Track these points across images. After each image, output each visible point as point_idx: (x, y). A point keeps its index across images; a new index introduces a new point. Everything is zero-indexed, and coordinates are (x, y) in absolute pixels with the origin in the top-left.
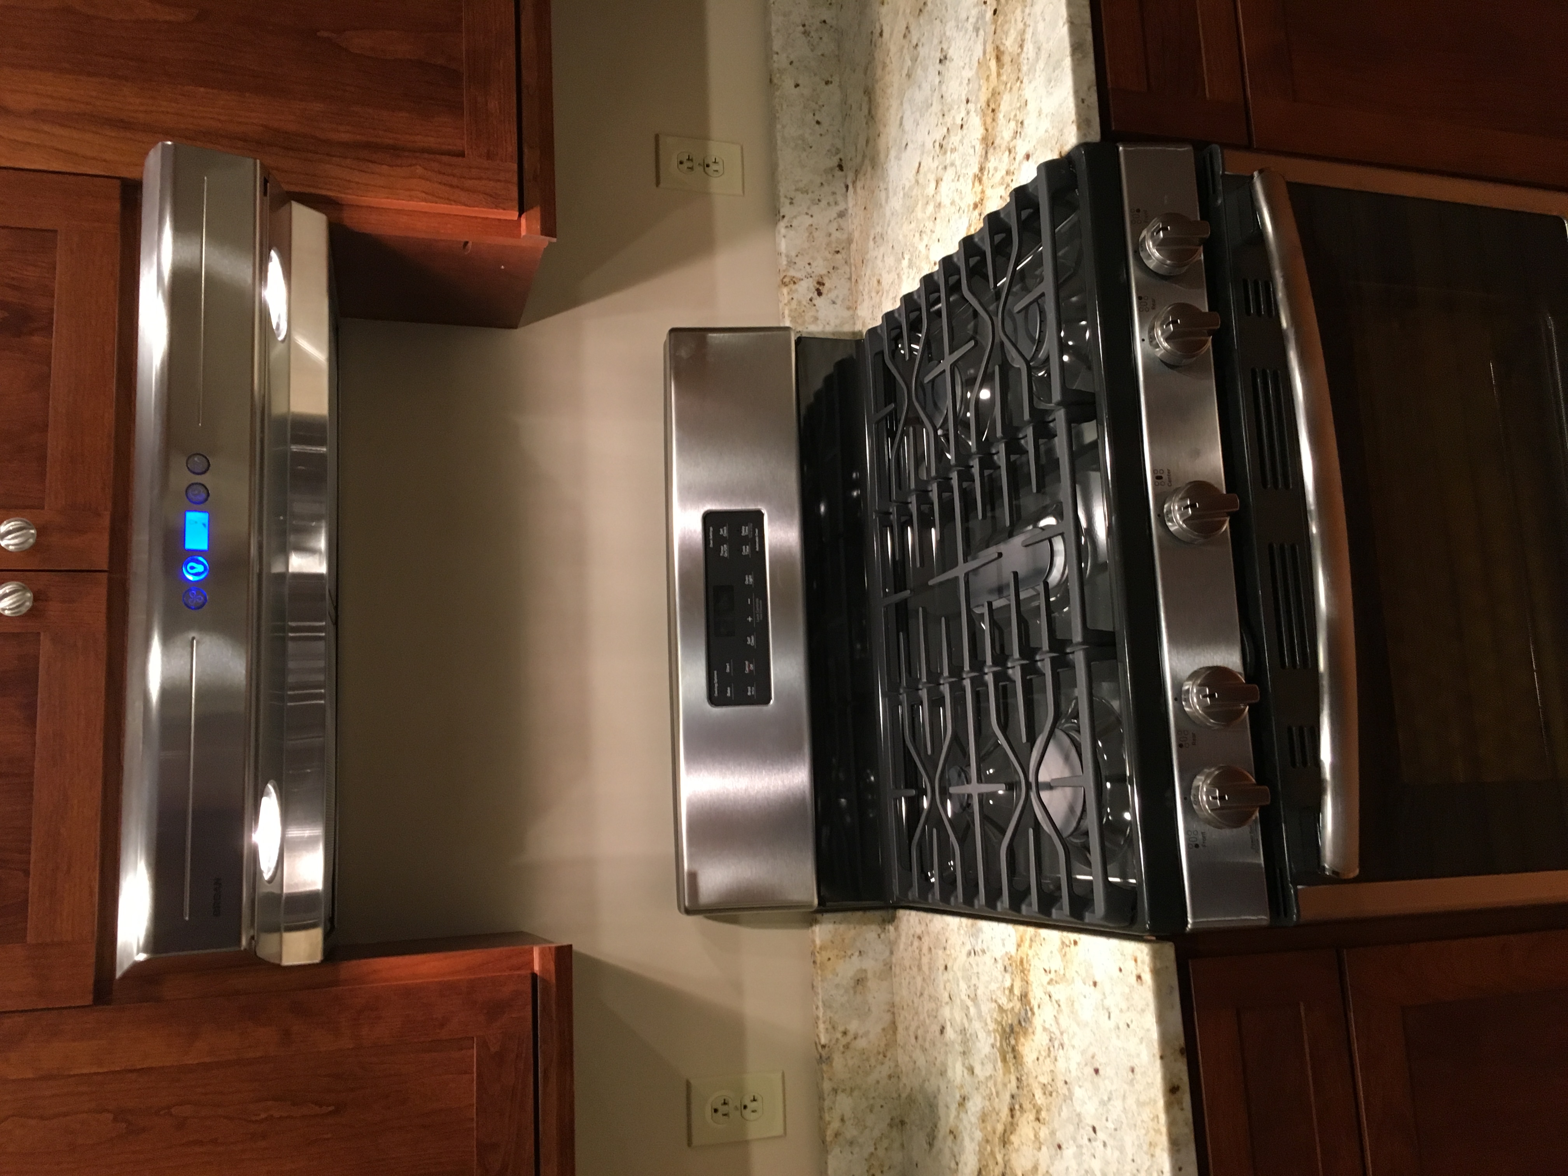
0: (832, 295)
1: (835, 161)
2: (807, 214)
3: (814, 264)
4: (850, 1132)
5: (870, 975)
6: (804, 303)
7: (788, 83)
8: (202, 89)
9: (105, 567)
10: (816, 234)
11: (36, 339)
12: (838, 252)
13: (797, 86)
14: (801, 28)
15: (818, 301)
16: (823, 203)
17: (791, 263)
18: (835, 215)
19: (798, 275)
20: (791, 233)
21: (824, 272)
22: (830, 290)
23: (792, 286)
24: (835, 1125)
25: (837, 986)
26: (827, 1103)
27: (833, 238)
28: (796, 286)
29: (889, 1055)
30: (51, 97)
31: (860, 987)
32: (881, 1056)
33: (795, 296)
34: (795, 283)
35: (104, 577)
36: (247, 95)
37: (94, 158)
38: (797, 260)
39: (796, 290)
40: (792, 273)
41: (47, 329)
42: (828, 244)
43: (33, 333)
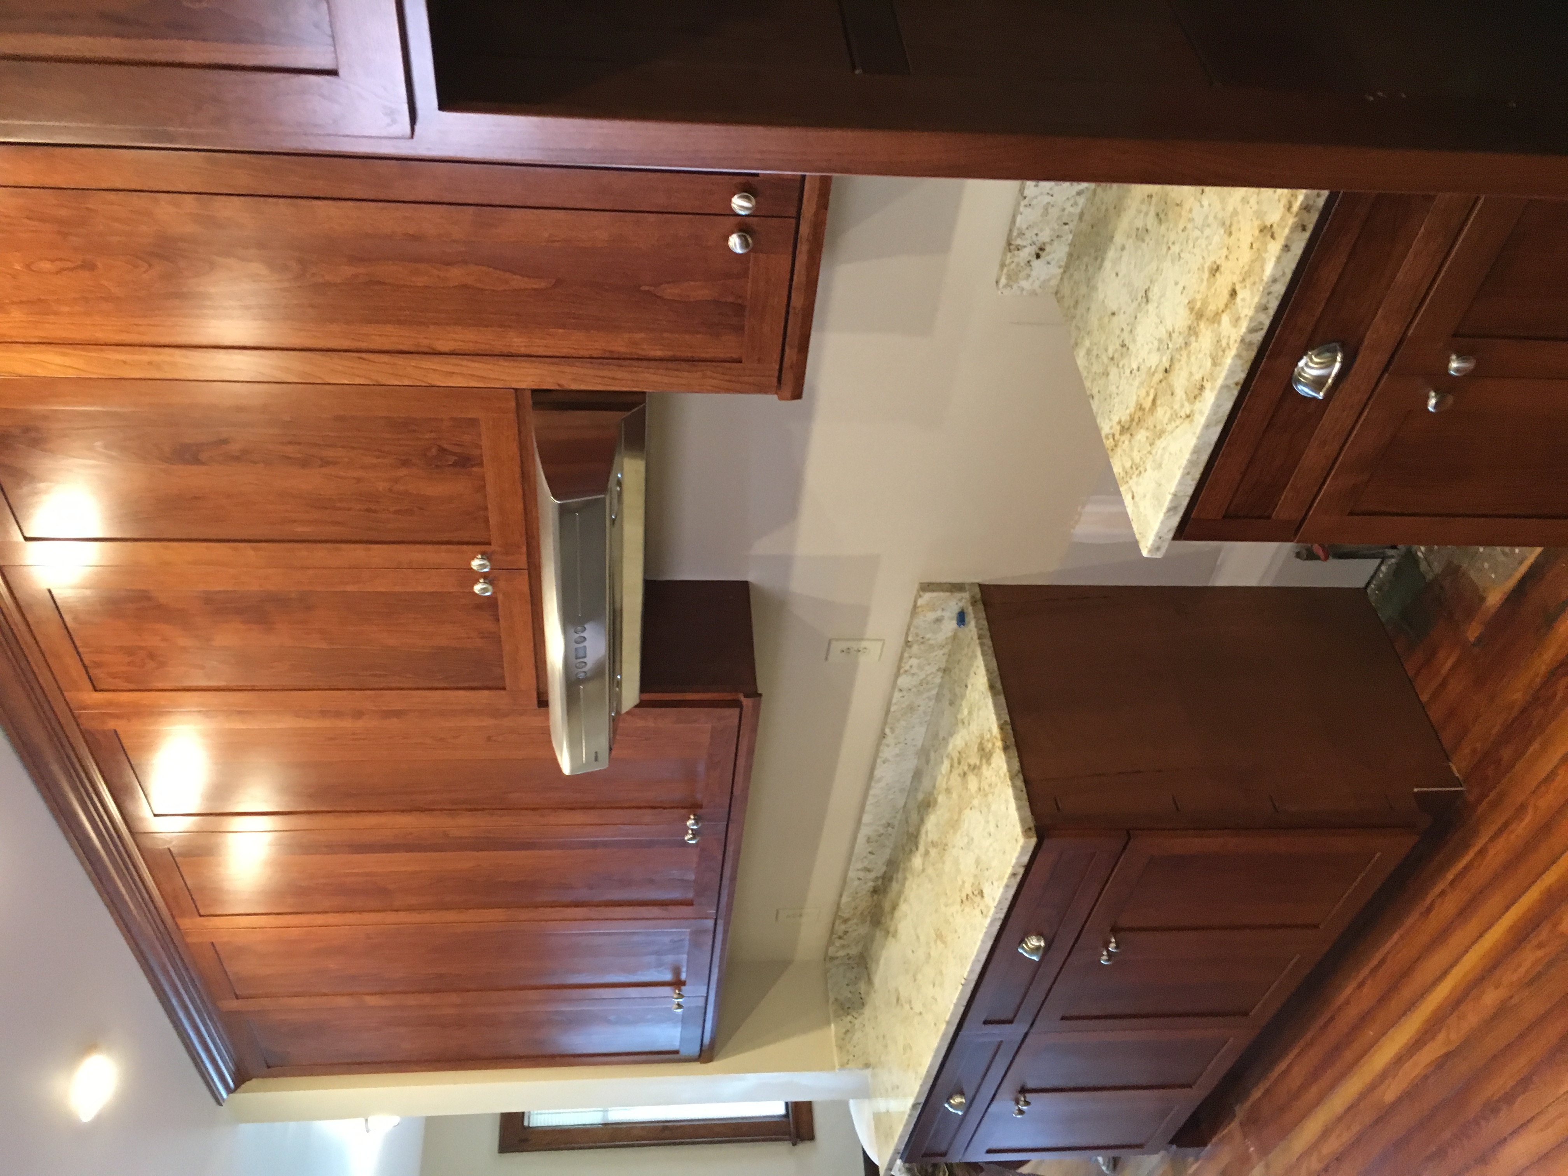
0: (1049, 258)
2: (1048, 194)
3: (1041, 234)
4: (914, 670)
5: (946, 618)
6: (1022, 264)
8: (561, 331)
9: (526, 567)
10: (1050, 210)
11: (475, 469)
12: (1066, 224)
15: (1036, 263)
18: (1074, 193)
19: (1024, 243)
21: (1048, 240)
22: (1049, 254)
23: (1016, 252)
24: (907, 667)
25: (924, 621)
26: (904, 661)
27: (1066, 212)
28: (1020, 252)
30: (464, 341)
33: (1016, 260)
34: (1018, 250)
35: (526, 572)
36: (592, 331)
37: (496, 379)
38: (1026, 232)
39: (1019, 256)
40: (1019, 242)
41: (481, 464)
42: (1059, 218)
43: (473, 466)
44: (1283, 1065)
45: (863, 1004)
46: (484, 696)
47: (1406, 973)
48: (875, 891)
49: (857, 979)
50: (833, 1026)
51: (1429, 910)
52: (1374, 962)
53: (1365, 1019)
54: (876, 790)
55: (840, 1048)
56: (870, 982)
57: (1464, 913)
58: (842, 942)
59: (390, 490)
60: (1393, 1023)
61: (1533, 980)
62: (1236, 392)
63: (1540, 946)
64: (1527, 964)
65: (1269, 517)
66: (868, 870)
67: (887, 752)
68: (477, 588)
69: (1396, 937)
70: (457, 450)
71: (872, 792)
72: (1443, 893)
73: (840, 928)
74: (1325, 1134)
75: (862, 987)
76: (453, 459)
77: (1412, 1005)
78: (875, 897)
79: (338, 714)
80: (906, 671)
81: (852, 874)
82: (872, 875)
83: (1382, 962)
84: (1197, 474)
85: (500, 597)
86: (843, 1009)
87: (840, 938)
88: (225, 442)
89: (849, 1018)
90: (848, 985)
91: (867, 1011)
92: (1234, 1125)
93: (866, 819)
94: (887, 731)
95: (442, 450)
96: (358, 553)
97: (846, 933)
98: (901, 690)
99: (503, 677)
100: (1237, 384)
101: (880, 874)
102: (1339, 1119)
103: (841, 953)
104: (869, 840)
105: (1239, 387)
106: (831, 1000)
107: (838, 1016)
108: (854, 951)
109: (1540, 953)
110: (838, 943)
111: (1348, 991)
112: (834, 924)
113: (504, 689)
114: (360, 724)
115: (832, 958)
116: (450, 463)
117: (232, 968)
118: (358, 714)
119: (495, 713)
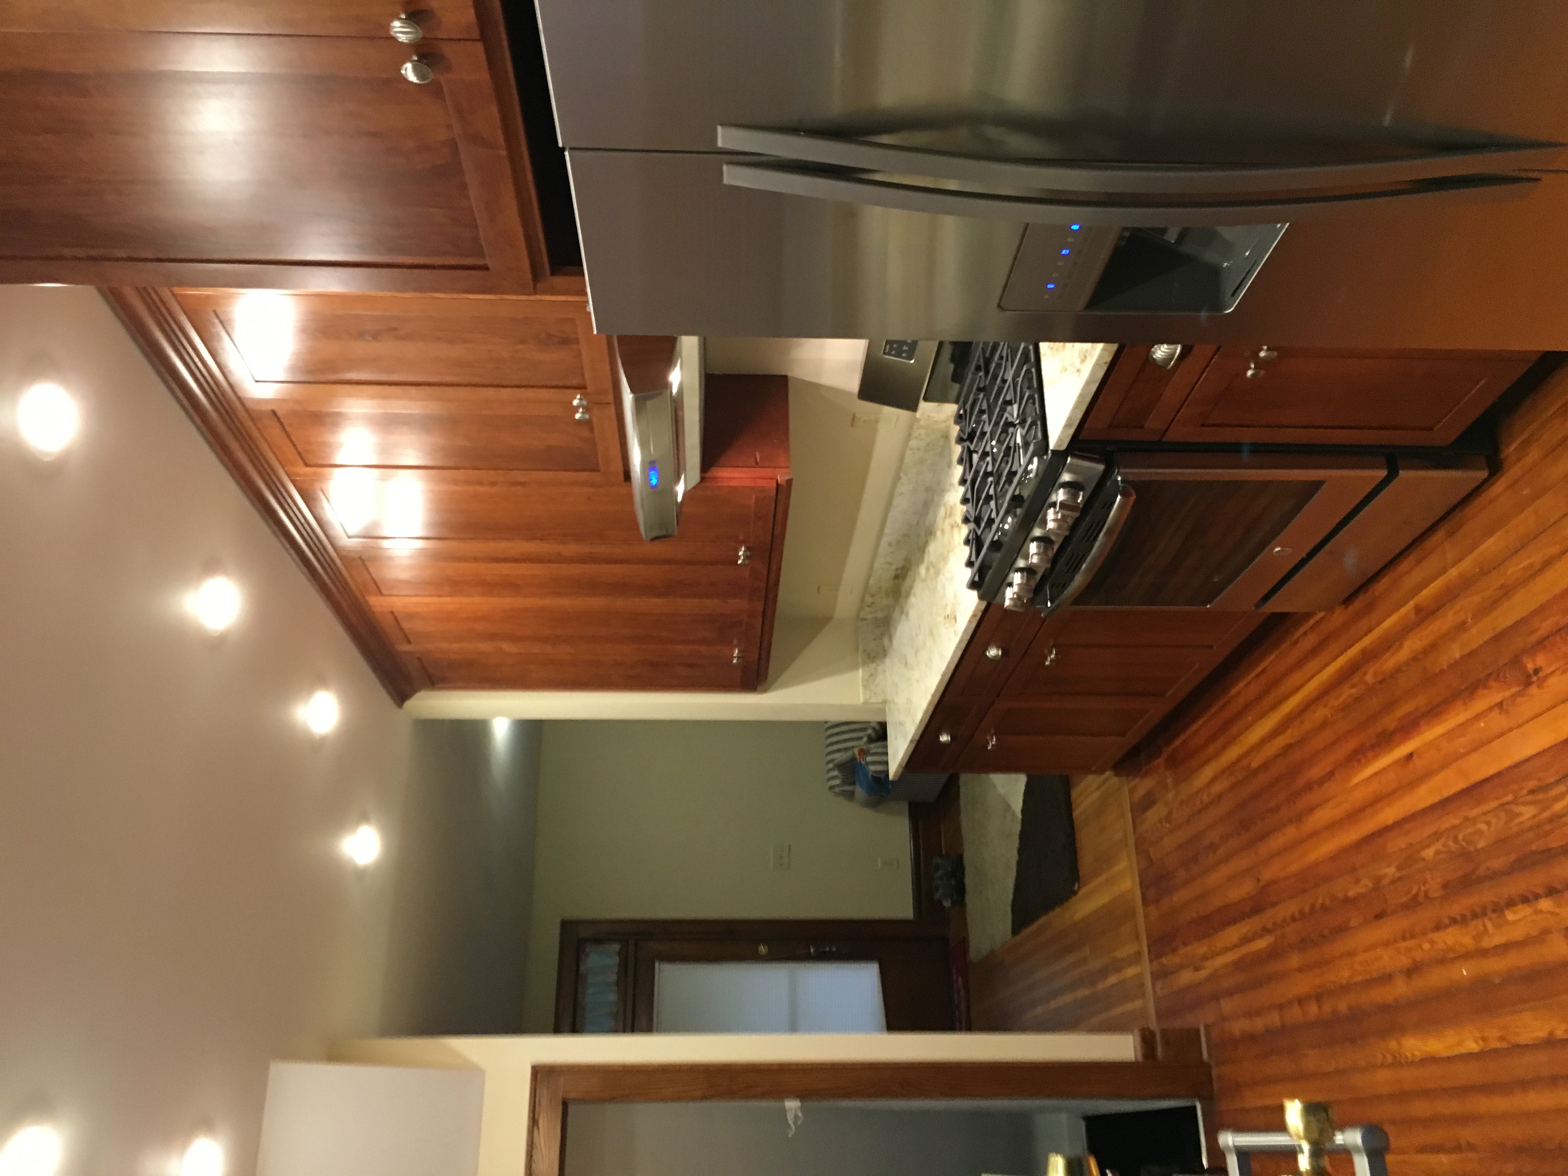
11: (573, 346)
41: (578, 342)
44: (1195, 727)
45: (886, 655)
46: (584, 476)
47: (1276, 682)
48: (896, 577)
49: (882, 635)
50: (861, 670)
51: (1296, 642)
52: (1259, 669)
53: (1248, 707)
54: (894, 513)
55: (865, 686)
56: (891, 638)
57: (1314, 652)
58: (870, 609)
59: (513, 357)
60: (1263, 715)
61: (1345, 708)
62: (1105, 368)
63: (1353, 686)
64: (1344, 697)
65: (1142, 427)
66: (890, 564)
67: (900, 489)
68: (578, 416)
69: (1273, 657)
70: (561, 334)
71: (890, 514)
72: (1305, 633)
73: (869, 600)
74: (1213, 781)
75: (886, 641)
76: (557, 340)
77: (1274, 707)
78: (897, 581)
79: (480, 483)
80: (916, 437)
81: (876, 565)
82: (894, 567)
83: (1263, 671)
84: (1084, 408)
85: (595, 420)
86: (869, 658)
87: (869, 606)
88: (395, 329)
89: (874, 665)
90: (875, 640)
91: (888, 661)
92: (1160, 761)
93: (887, 530)
94: (902, 475)
95: (549, 335)
96: (491, 392)
97: (873, 603)
98: (911, 449)
99: (598, 464)
100: (1106, 363)
101: (900, 566)
102: (1223, 772)
103: (870, 616)
104: (890, 544)
105: (1108, 365)
106: (861, 649)
107: (865, 663)
108: (880, 615)
109: (1353, 691)
110: (868, 609)
111: (1241, 685)
112: (864, 597)
113: (598, 471)
114: (494, 490)
115: (863, 619)
116: (556, 342)
117: (406, 625)
118: (493, 484)
119: (593, 485)
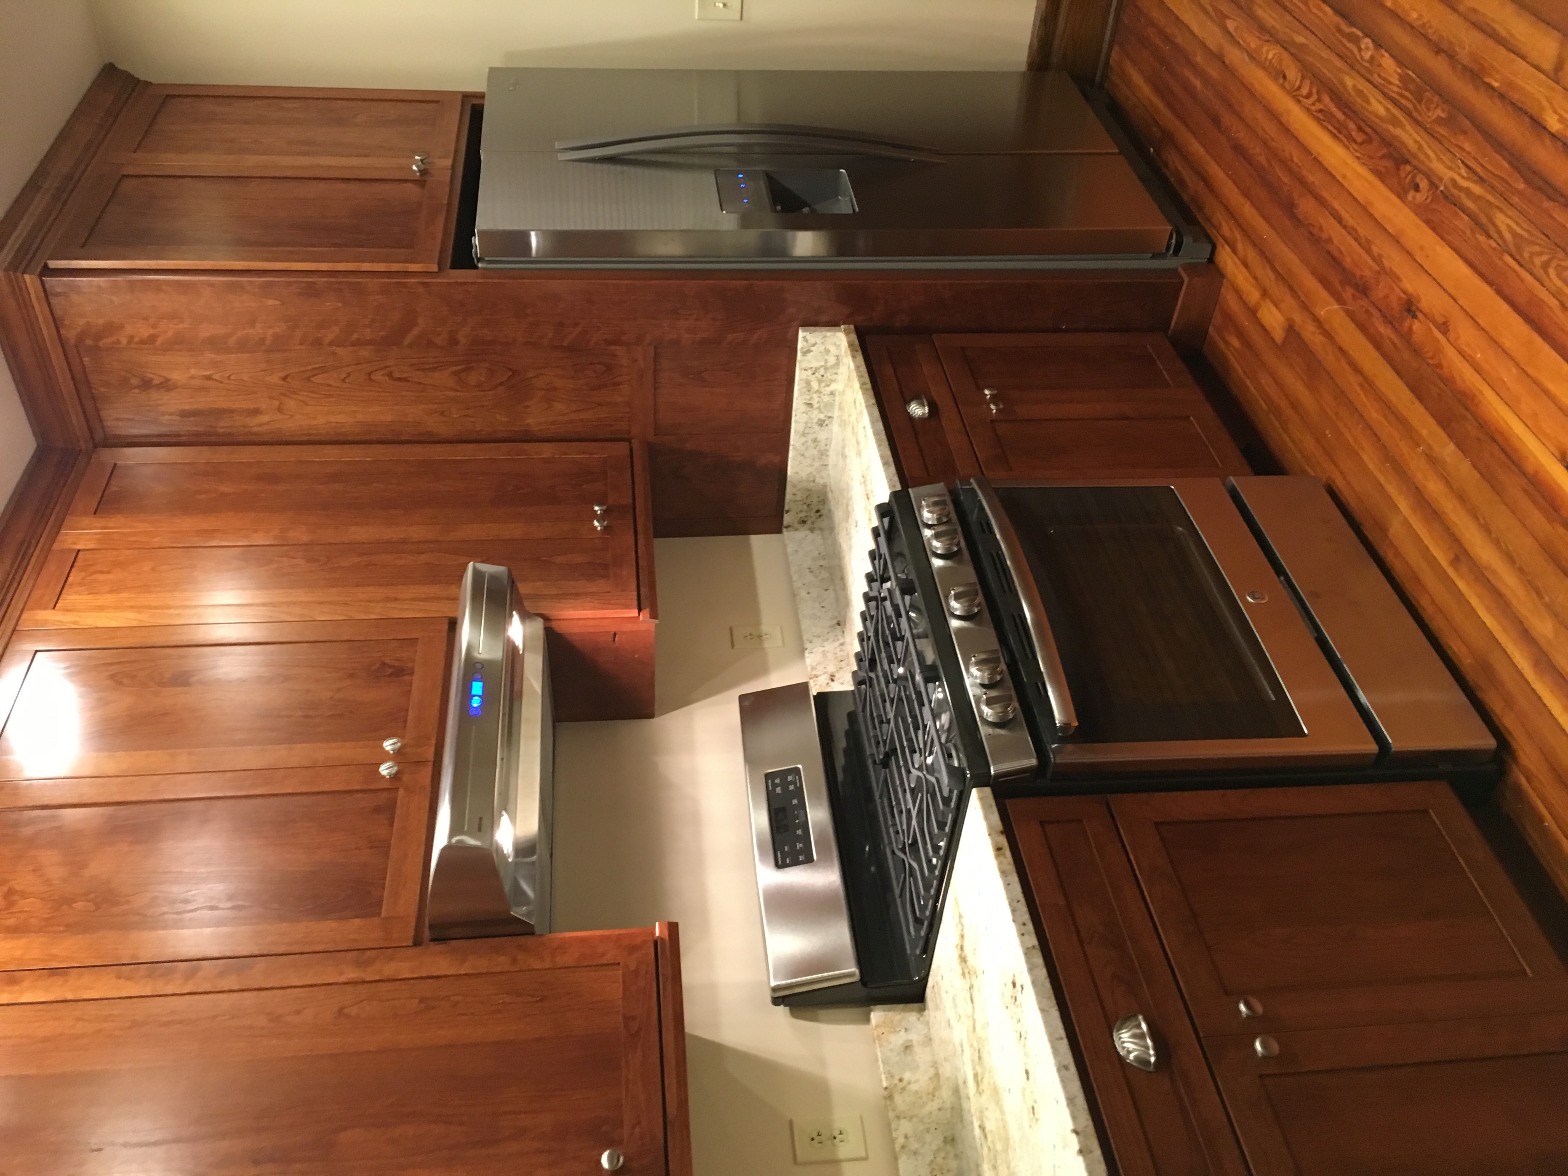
0: (841, 680)
1: (835, 622)
3: (828, 668)
5: (915, 1043)
6: (824, 685)
7: (803, 593)
9: (432, 759)
10: (827, 654)
12: (842, 661)
13: (808, 593)
14: (808, 570)
15: (832, 684)
16: (831, 640)
17: (813, 668)
18: (838, 645)
19: (819, 673)
20: (813, 655)
21: (835, 670)
22: (839, 678)
23: (815, 679)
28: (818, 678)
29: (937, 1094)
31: (908, 1052)
32: (931, 1096)
33: (818, 683)
37: (436, 611)
38: (817, 667)
40: (814, 673)
42: (836, 658)
43: (404, 675)
59: (331, 698)
70: (396, 664)
76: (390, 671)
95: (384, 664)
116: (388, 674)
